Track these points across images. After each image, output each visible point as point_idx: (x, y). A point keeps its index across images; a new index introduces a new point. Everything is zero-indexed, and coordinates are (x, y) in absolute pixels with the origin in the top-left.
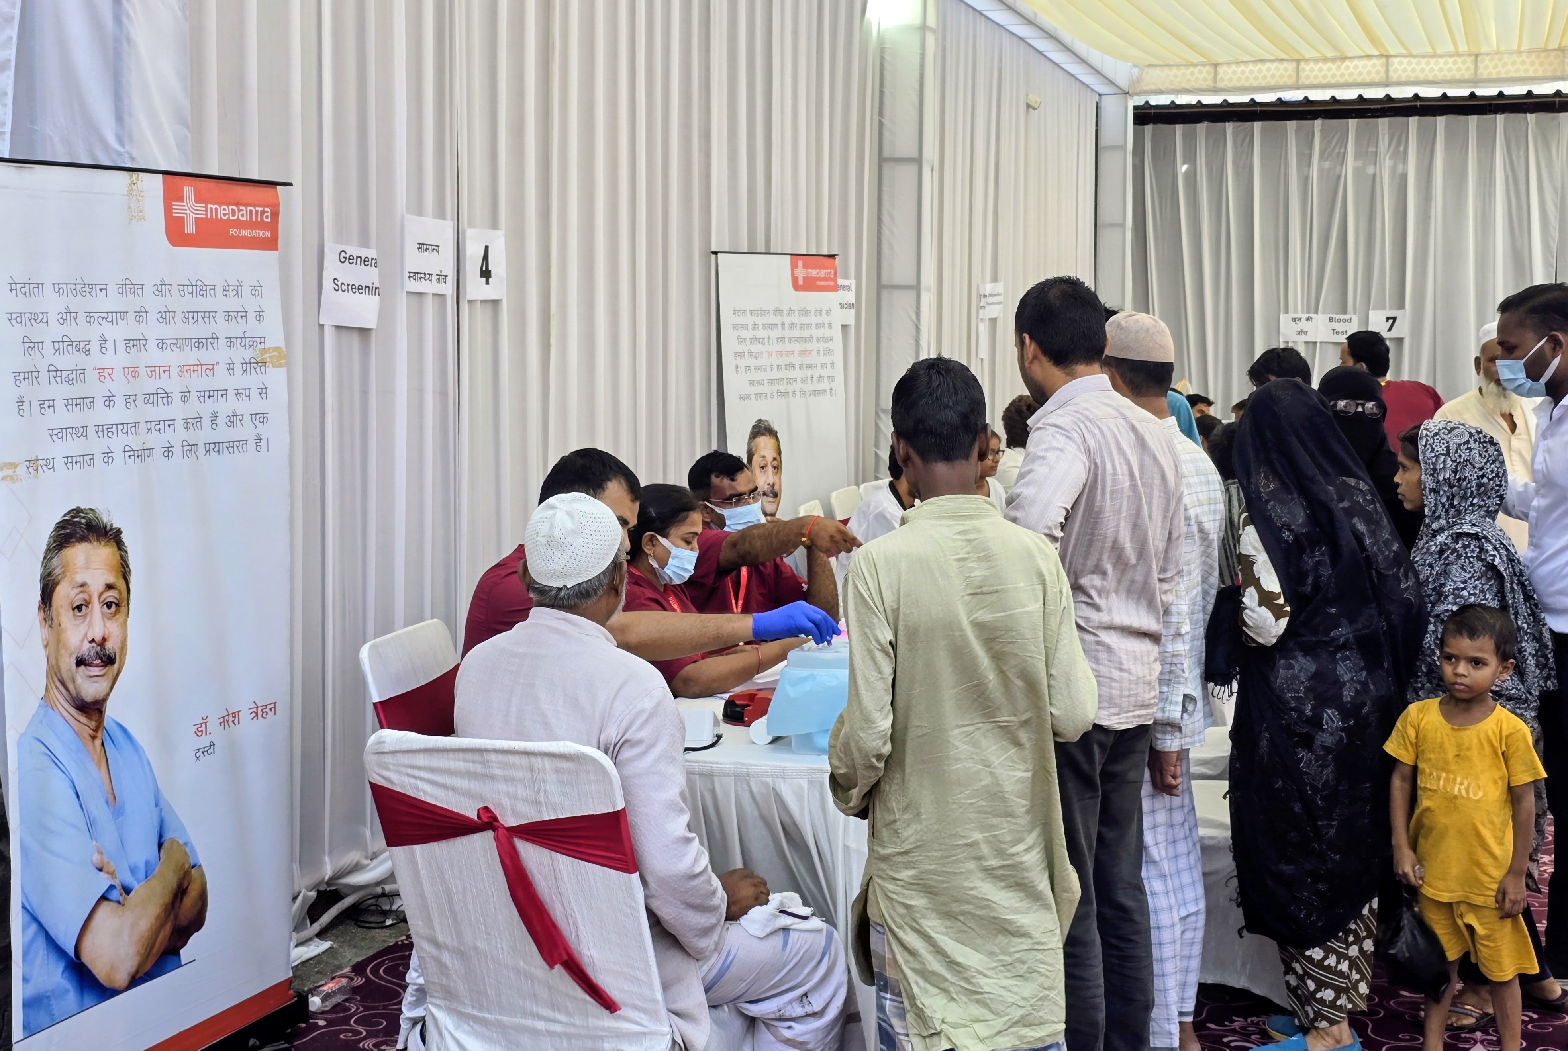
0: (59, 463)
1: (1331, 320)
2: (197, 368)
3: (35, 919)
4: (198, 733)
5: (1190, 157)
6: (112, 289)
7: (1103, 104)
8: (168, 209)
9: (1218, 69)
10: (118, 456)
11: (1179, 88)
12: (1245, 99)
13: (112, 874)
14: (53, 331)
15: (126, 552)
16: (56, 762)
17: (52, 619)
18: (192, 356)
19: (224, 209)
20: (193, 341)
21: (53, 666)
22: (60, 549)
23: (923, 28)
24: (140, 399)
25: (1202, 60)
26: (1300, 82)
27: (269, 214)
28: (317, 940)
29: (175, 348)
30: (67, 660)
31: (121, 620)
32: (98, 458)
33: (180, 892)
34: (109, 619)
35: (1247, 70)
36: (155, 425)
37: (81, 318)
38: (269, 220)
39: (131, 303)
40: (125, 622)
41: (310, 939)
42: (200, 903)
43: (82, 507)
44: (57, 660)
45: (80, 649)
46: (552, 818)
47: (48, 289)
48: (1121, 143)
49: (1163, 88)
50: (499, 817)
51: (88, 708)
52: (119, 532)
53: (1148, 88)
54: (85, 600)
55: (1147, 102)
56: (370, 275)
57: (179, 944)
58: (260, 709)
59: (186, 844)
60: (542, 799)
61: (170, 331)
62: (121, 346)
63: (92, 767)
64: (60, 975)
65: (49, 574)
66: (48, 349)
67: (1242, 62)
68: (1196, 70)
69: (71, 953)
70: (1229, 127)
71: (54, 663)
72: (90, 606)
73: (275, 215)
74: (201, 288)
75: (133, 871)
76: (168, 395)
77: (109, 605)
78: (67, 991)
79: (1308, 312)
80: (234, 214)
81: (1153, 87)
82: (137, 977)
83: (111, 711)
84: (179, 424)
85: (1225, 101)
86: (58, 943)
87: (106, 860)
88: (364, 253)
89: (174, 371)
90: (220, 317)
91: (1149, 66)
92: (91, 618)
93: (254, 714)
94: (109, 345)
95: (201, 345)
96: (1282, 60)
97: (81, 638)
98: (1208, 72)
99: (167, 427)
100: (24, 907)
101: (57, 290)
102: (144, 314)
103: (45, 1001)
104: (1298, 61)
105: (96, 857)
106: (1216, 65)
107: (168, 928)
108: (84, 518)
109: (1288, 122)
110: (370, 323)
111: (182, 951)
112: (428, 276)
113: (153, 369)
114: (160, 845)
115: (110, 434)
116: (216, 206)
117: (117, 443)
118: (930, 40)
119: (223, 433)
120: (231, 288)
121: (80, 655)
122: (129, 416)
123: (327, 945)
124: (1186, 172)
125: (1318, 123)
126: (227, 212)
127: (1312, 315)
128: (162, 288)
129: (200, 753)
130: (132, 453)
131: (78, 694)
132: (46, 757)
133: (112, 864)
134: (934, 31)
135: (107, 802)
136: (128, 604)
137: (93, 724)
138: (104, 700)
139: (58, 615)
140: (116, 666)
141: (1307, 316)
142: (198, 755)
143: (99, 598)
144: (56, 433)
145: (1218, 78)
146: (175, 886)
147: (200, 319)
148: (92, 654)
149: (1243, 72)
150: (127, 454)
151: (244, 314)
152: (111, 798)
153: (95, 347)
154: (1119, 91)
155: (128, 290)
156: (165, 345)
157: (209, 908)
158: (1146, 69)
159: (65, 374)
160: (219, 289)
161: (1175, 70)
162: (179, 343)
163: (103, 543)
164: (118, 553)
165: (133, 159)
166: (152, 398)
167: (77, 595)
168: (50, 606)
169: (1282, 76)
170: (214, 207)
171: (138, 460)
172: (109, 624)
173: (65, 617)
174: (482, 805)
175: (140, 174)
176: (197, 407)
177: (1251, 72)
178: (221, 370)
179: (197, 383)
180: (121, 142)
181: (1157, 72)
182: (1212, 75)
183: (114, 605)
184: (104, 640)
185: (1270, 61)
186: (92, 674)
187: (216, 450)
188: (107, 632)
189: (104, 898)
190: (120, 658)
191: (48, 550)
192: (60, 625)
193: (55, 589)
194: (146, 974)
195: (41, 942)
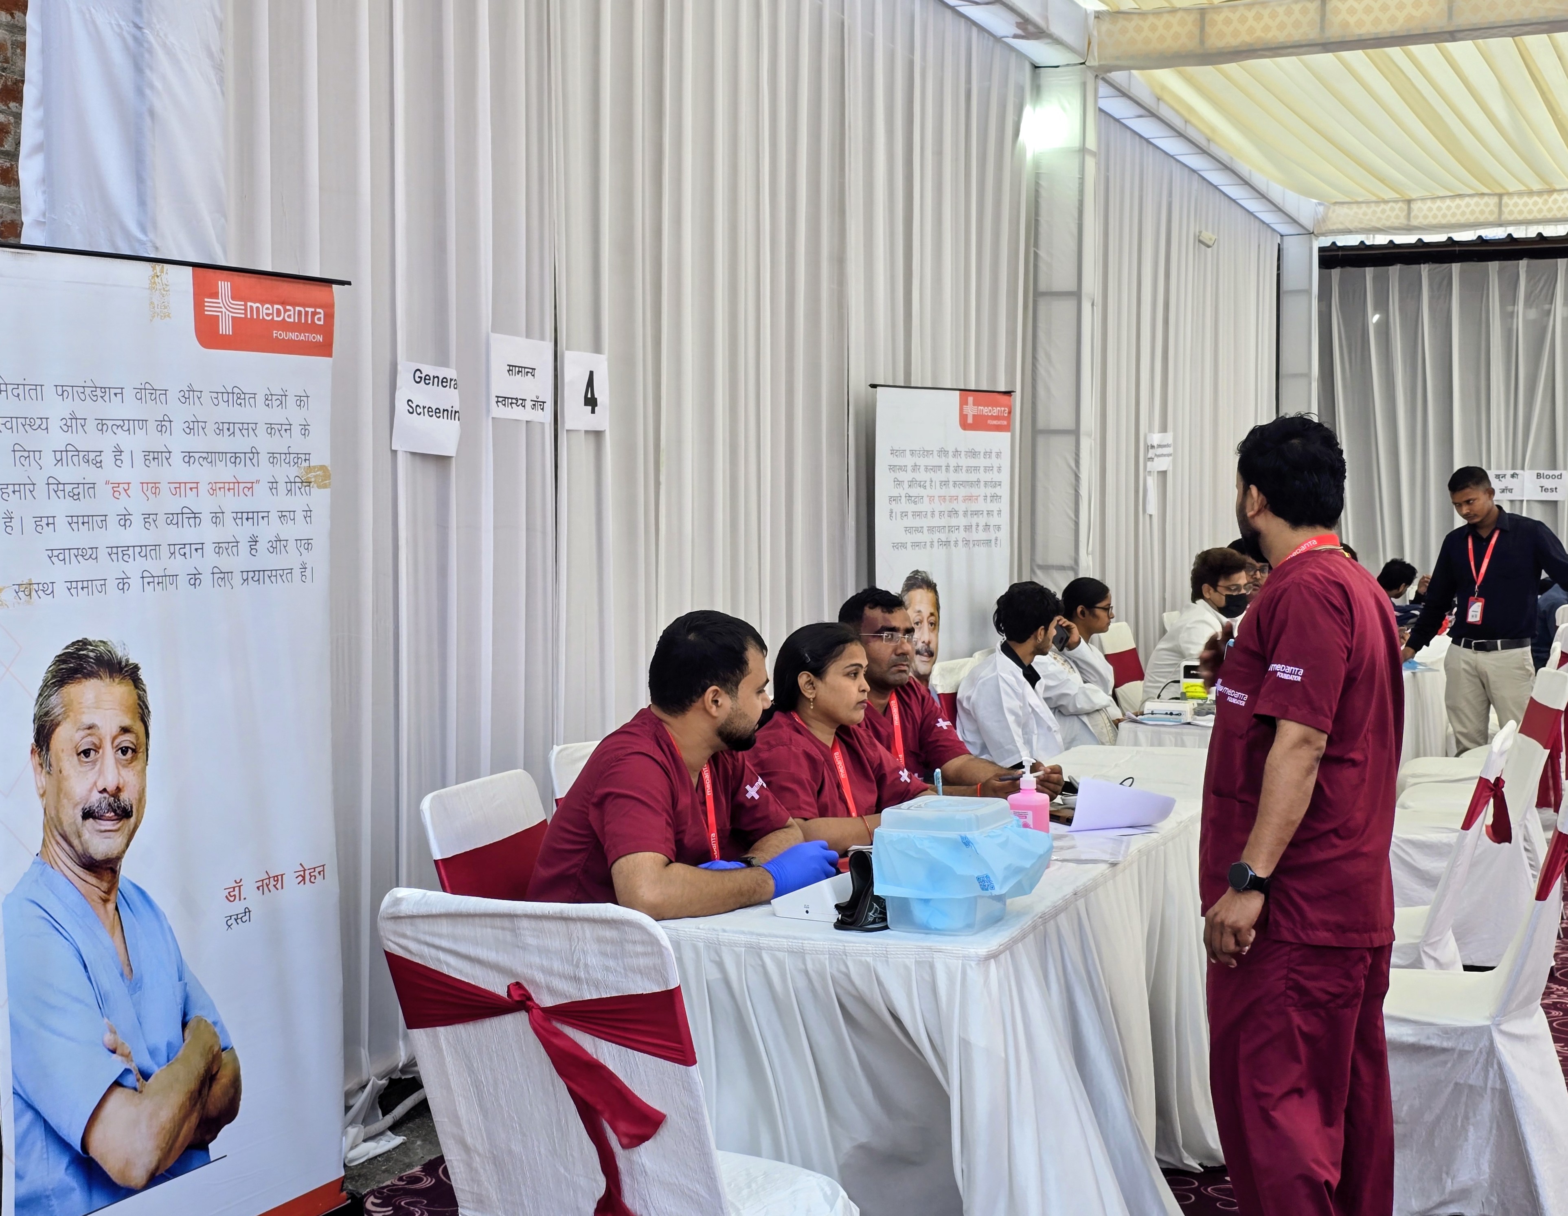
0: (60, 589)
1: (1539, 476)
2: (234, 486)
3: (30, 1106)
4: (230, 898)
5: (1382, 305)
6: (129, 394)
7: (1285, 246)
8: (199, 306)
9: (1412, 206)
10: (135, 582)
11: (1368, 227)
12: (1442, 238)
13: (127, 1056)
14: (57, 438)
15: (144, 691)
16: (57, 927)
17: (50, 765)
18: (225, 472)
19: (267, 309)
20: (229, 456)
21: (52, 818)
22: (61, 686)
23: (1083, 150)
24: (161, 519)
25: (1396, 196)
26: (1503, 217)
27: (322, 316)
28: (389, 1133)
29: (204, 463)
30: (71, 812)
31: (139, 768)
32: (111, 584)
33: (208, 1078)
34: (124, 766)
35: (1444, 206)
36: (181, 549)
37: (91, 425)
38: (322, 323)
39: (152, 411)
40: (144, 770)
41: (382, 1133)
42: (232, 1091)
43: (91, 639)
44: (58, 811)
45: (87, 800)
46: (595, 997)
47: (49, 392)
48: (1306, 287)
49: (1351, 227)
50: (533, 995)
51: (97, 867)
52: (136, 668)
53: (1334, 227)
54: (94, 744)
55: (1334, 243)
56: (450, 398)
57: (208, 1137)
58: (307, 872)
59: (215, 1023)
60: (582, 975)
61: (197, 443)
62: (139, 458)
63: (104, 936)
64: (63, 1171)
65: (47, 714)
66: (48, 459)
67: (1438, 197)
68: (1387, 207)
69: (77, 1146)
70: (1425, 269)
71: (53, 815)
72: (101, 751)
73: (329, 317)
74: (238, 397)
75: (153, 1053)
76: (195, 515)
77: (124, 751)
78: (73, 1189)
79: (1513, 468)
80: (279, 314)
81: (1341, 227)
82: (157, 1174)
83: (127, 871)
84: (209, 548)
85: (1420, 240)
86: (61, 1134)
87: (120, 1040)
88: (442, 372)
89: (203, 488)
90: (261, 430)
91: (1336, 203)
92: (102, 763)
93: (300, 878)
94: (125, 457)
95: (238, 460)
96: (1483, 194)
97: (89, 787)
98: (1401, 209)
99: (193, 551)
100: (15, 1093)
101: (60, 393)
102: (168, 424)
103: (44, 1200)
104: (1500, 196)
105: (108, 1038)
106: (1409, 202)
107: (194, 1119)
108: (92, 651)
109: (1489, 263)
110: (449, 449)
111: (210, 1146)
112: (520, 402)
113: (178, 485)
114: (184, 1025)
115: (126, 557)
116: (258, 305)
117: (134, 568)
118: (1090, 163)
119: (265, 560)
120: (274, 397)
121: (87, 806)
122: (147, 537)
123: (399, 1140)
124: (1378, 323)
125: (1523, 263)
126: (271, 311)
127: (1517, 472)
128: (189, 394)
129: (233, 921)
130: (151, 580)
131: (85, 850)
132: (44, 922)
133: (127, 1045)
134: (1094, 154)
135: (122, 975)
136: (147, 750)
137: (105, 886)
138: (119, 858)
139: (59, 760)
140: (133, 820)
141: (1512, 472)
142: (229, 923)
143: (112, 743)
144: (58, 555)
145: (1412, 214)
146: (202, 1071)
147: (237, 431)
148: (103, 805)
149: (1439, 209)
150: (146, 580)
151: (288, 427)
152: (126, 970)
153: (108, 458)
154: (1302, 231)
155: (148, 396)
156: (192, 460)
157: (243, 1096)
158: (1332, 207)
159: (68, 488)
160: (260, 399)
161: (1364, 207)
162: (210, 457)
163: (117, 680)
164: (134, 692)
165: (157, 248)
166: (175, 519)
167: (83, 738)
168: (48, 749)
169: (1482, 212)
170: (255, 305)
171: (159, 588)
172: (124, 772)
173: (69, 764)
174: (513, 981)
175: (165, 265)
176: (230, 530)
177: (1449, 208)
178: (262, 489)
179: (231, 503)
180: (144, 230)
181: (1344, 210)
182: (1405, 213)
183: (130, 751)
184: (118, 789)
185: (1469, 196)
186: (103, 828)
187: (256, 578)
188: (121, 781)
189: (117, 1084)
190: (138, 810)
191: (45, 686)
192: (61, 772)
193: (54, 730)
194: (167, 1171)
195: (39, 1132)
